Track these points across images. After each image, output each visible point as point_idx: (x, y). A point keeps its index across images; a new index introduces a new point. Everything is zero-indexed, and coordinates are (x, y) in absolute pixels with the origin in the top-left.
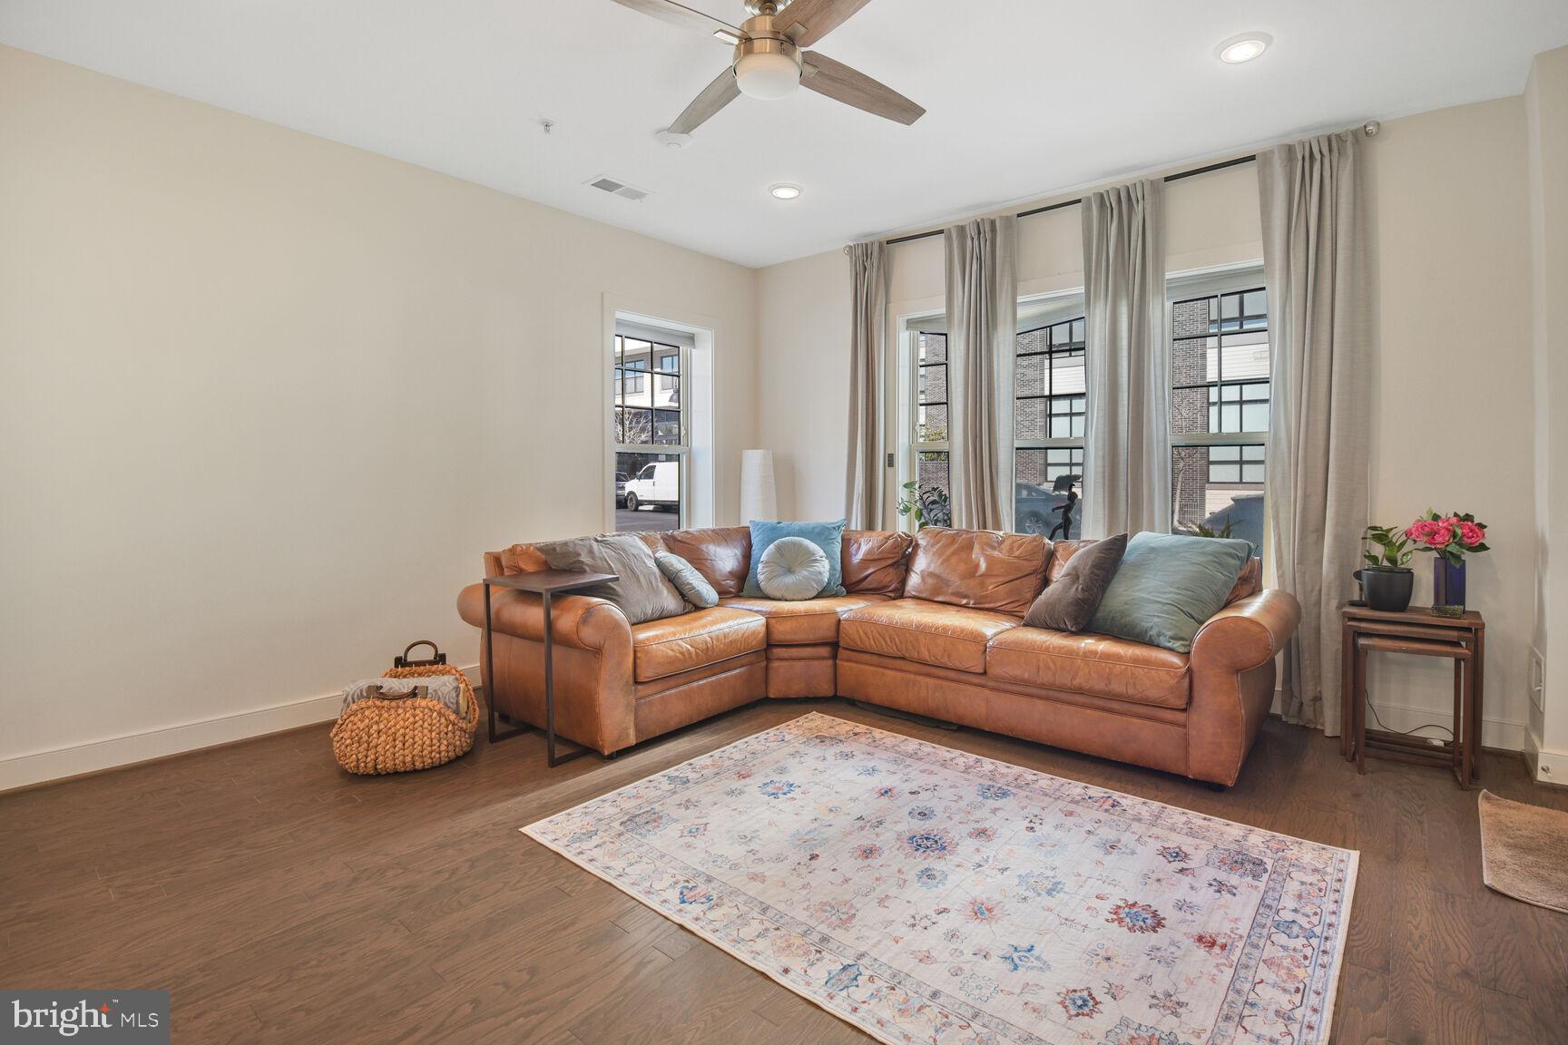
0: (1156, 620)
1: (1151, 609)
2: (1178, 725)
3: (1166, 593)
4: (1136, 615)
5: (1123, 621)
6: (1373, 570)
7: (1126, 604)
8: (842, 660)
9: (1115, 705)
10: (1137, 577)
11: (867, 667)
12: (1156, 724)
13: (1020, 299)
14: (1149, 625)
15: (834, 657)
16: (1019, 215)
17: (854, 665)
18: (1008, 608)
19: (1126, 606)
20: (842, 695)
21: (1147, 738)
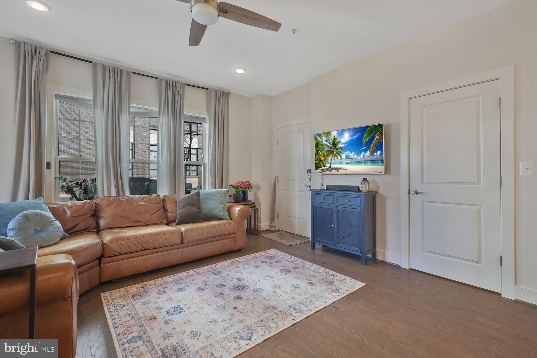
0: (220, 212)
1: (218, 210)
2: (234, 237)
3: (219, 205)
4: (214, 213)
5: (210, 215)
6: (236, 194)
7: (209, 210)
8: (105, 263)
9: (220, 238)
10: (207, 202)
11: (121, 261)
12: (230, 239)
13: (131, 105)
14: (219, 214)
15: (100, 264)
16: (132, 73)
17: (113, 263)
18: (159, 222)
19: (210, 211)
20: (104, 281)
21: (227, 244)
